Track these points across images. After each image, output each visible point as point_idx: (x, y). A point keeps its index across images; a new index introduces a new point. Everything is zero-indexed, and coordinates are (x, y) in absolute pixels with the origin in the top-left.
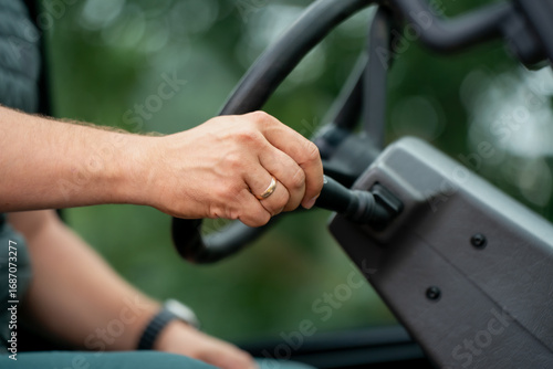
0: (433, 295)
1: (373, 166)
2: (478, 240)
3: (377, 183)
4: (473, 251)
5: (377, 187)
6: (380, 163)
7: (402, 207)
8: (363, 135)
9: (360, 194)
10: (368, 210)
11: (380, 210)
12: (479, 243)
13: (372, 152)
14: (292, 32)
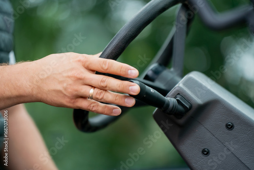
0: (206, 153)
1: (177, 85)
2: (229, 125)
3: (179, 94)
4: (227, 131)
5: (178, 96)
6: (181, 84)
7: (191, 107)
8: (172, 69)
9: (170, 99)
10: (174, 108)
11: (180, 107)
12: (230, 127)
13: (177, 78)
14: (138, 16)
